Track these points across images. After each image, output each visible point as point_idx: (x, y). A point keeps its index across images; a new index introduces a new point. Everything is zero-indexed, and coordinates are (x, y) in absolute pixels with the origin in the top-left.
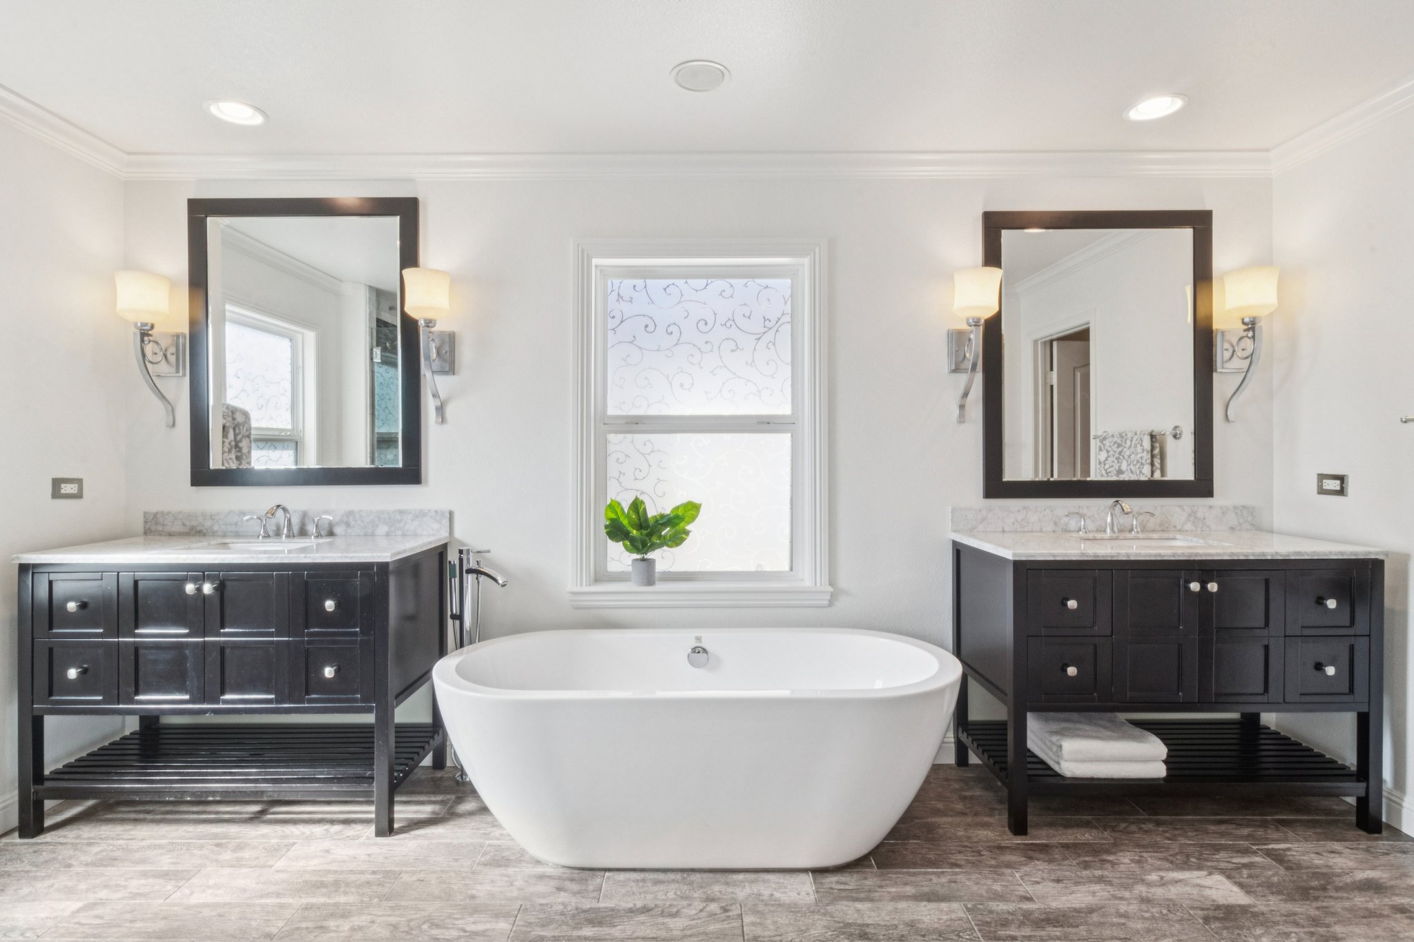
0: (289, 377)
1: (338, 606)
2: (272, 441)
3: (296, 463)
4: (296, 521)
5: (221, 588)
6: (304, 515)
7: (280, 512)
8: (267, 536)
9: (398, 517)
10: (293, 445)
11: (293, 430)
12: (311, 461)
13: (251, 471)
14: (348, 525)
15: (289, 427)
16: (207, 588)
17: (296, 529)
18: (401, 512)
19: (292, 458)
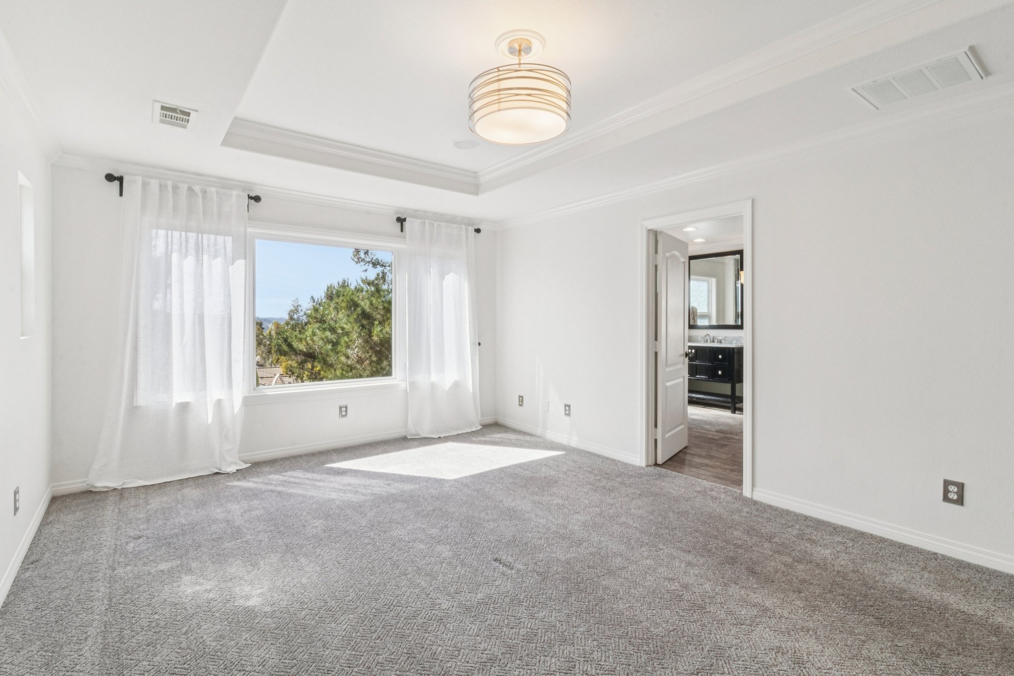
0: (707, 294)
1: (722, 357)
2: (703, 316)
3: (709, 323)
4: (711, 338)
5: (696, 351)
6: (714, 337)
7: (708, 336)
8: (704, 342)
9: (739, 338)
10: (708, 317)
11: (708, 312)
12: (714, 323)
13: (697, 325)
14: (725, 340)
15: (707, 311)
16: (693, 351)
17: (711, 341)
18: (740, 337)
19: (708, 322)
